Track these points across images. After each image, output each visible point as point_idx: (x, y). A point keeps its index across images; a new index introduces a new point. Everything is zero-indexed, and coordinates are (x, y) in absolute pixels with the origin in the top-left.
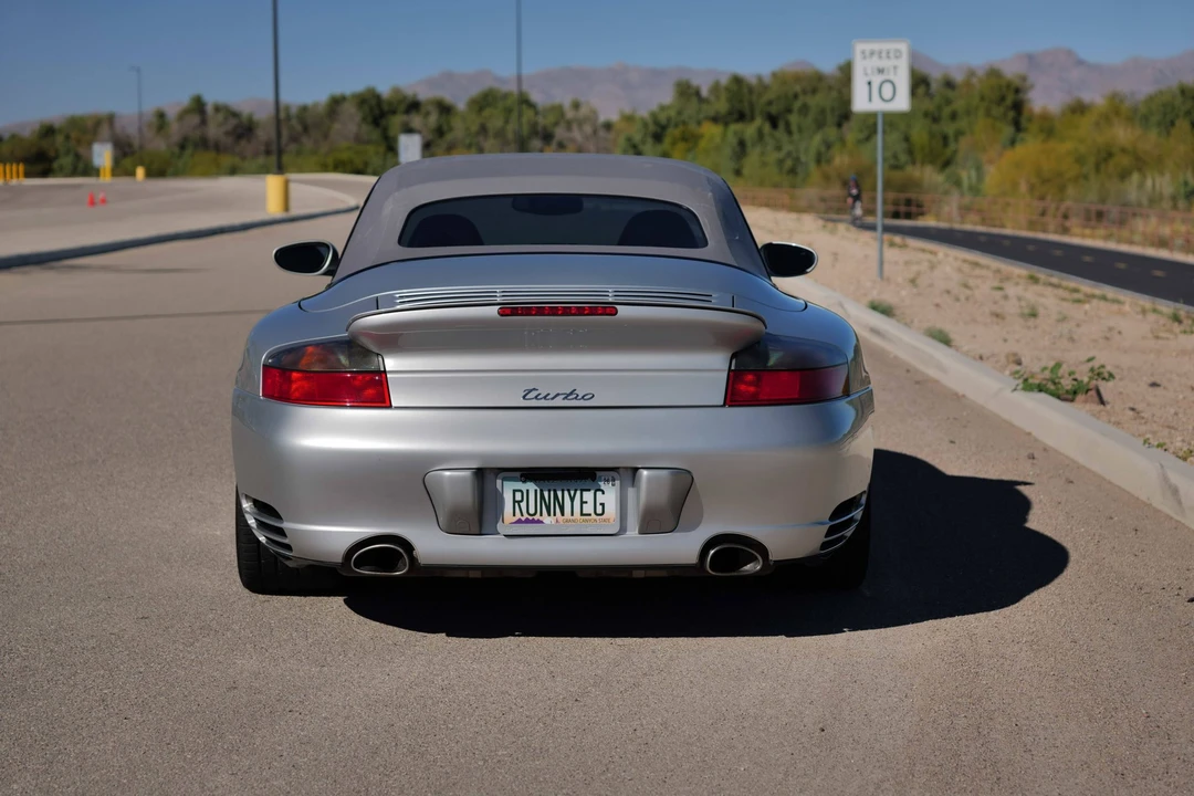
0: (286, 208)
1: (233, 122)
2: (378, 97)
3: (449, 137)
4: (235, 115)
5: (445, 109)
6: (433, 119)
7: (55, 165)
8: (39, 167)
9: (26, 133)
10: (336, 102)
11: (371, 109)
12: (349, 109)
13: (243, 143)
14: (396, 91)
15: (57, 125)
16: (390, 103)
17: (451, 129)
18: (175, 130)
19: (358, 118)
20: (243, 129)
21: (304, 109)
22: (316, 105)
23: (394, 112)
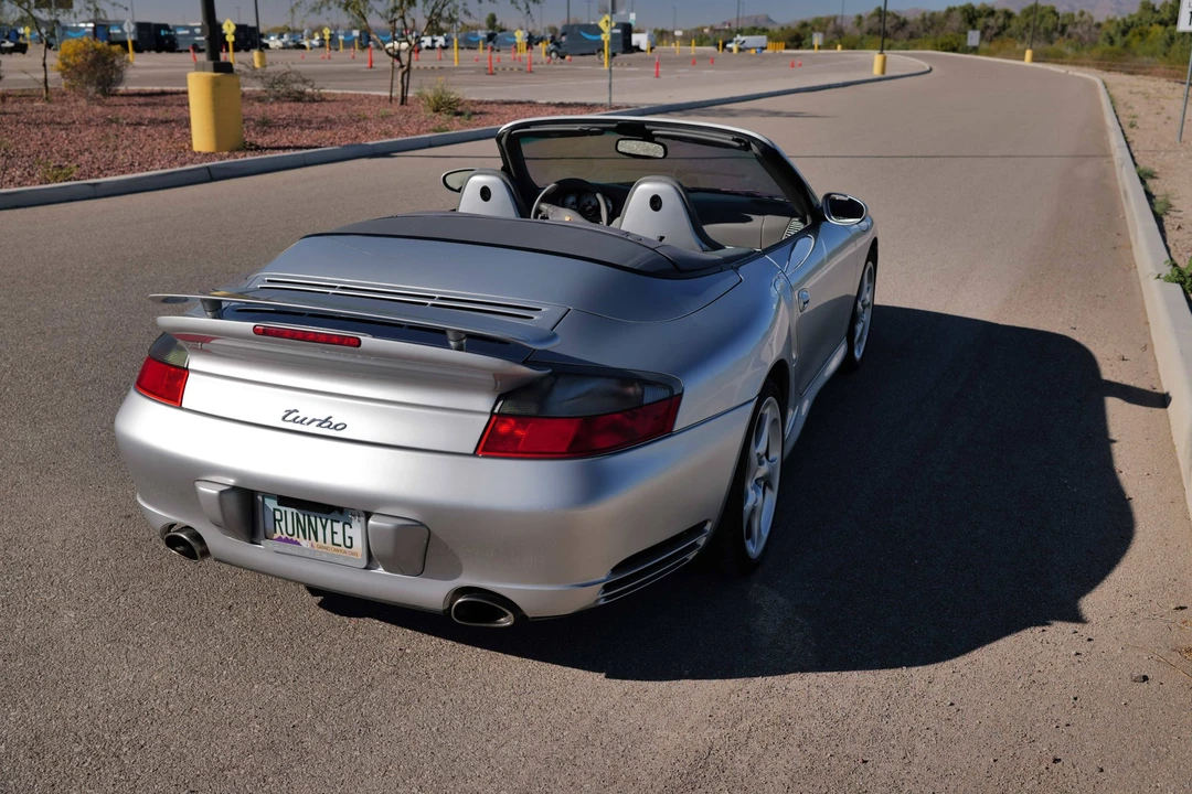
0: (883, 71)
1: (895, 21)
2: (973, 8)
3: (1008, 31)
4: (897, 17)
5: (1009, 15)
6: (1001, 21)
7: (803, 43)
8: (796, 44)
9: (794, 26)
10: (950, 10)
11: (969, 15)
12: (957, 15)
13: (899, 32)
14: (984, 5)
15: (809, 21)
16: (979, 12)
17: (1010, 26)
18: (865, 25)
19: (960, 19)
20: (902, 24)
21: (934, 14)
22: (940, 12)
23: (980, 16)
